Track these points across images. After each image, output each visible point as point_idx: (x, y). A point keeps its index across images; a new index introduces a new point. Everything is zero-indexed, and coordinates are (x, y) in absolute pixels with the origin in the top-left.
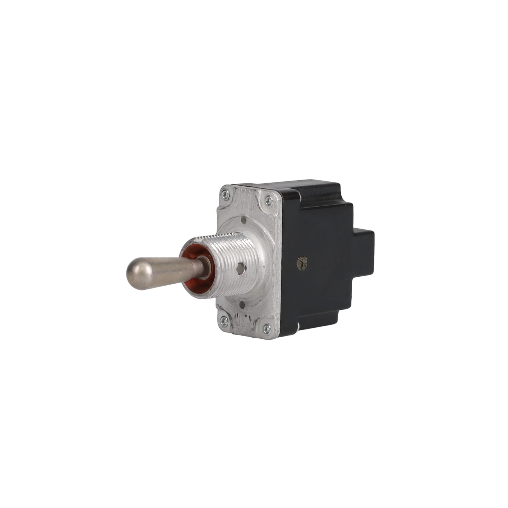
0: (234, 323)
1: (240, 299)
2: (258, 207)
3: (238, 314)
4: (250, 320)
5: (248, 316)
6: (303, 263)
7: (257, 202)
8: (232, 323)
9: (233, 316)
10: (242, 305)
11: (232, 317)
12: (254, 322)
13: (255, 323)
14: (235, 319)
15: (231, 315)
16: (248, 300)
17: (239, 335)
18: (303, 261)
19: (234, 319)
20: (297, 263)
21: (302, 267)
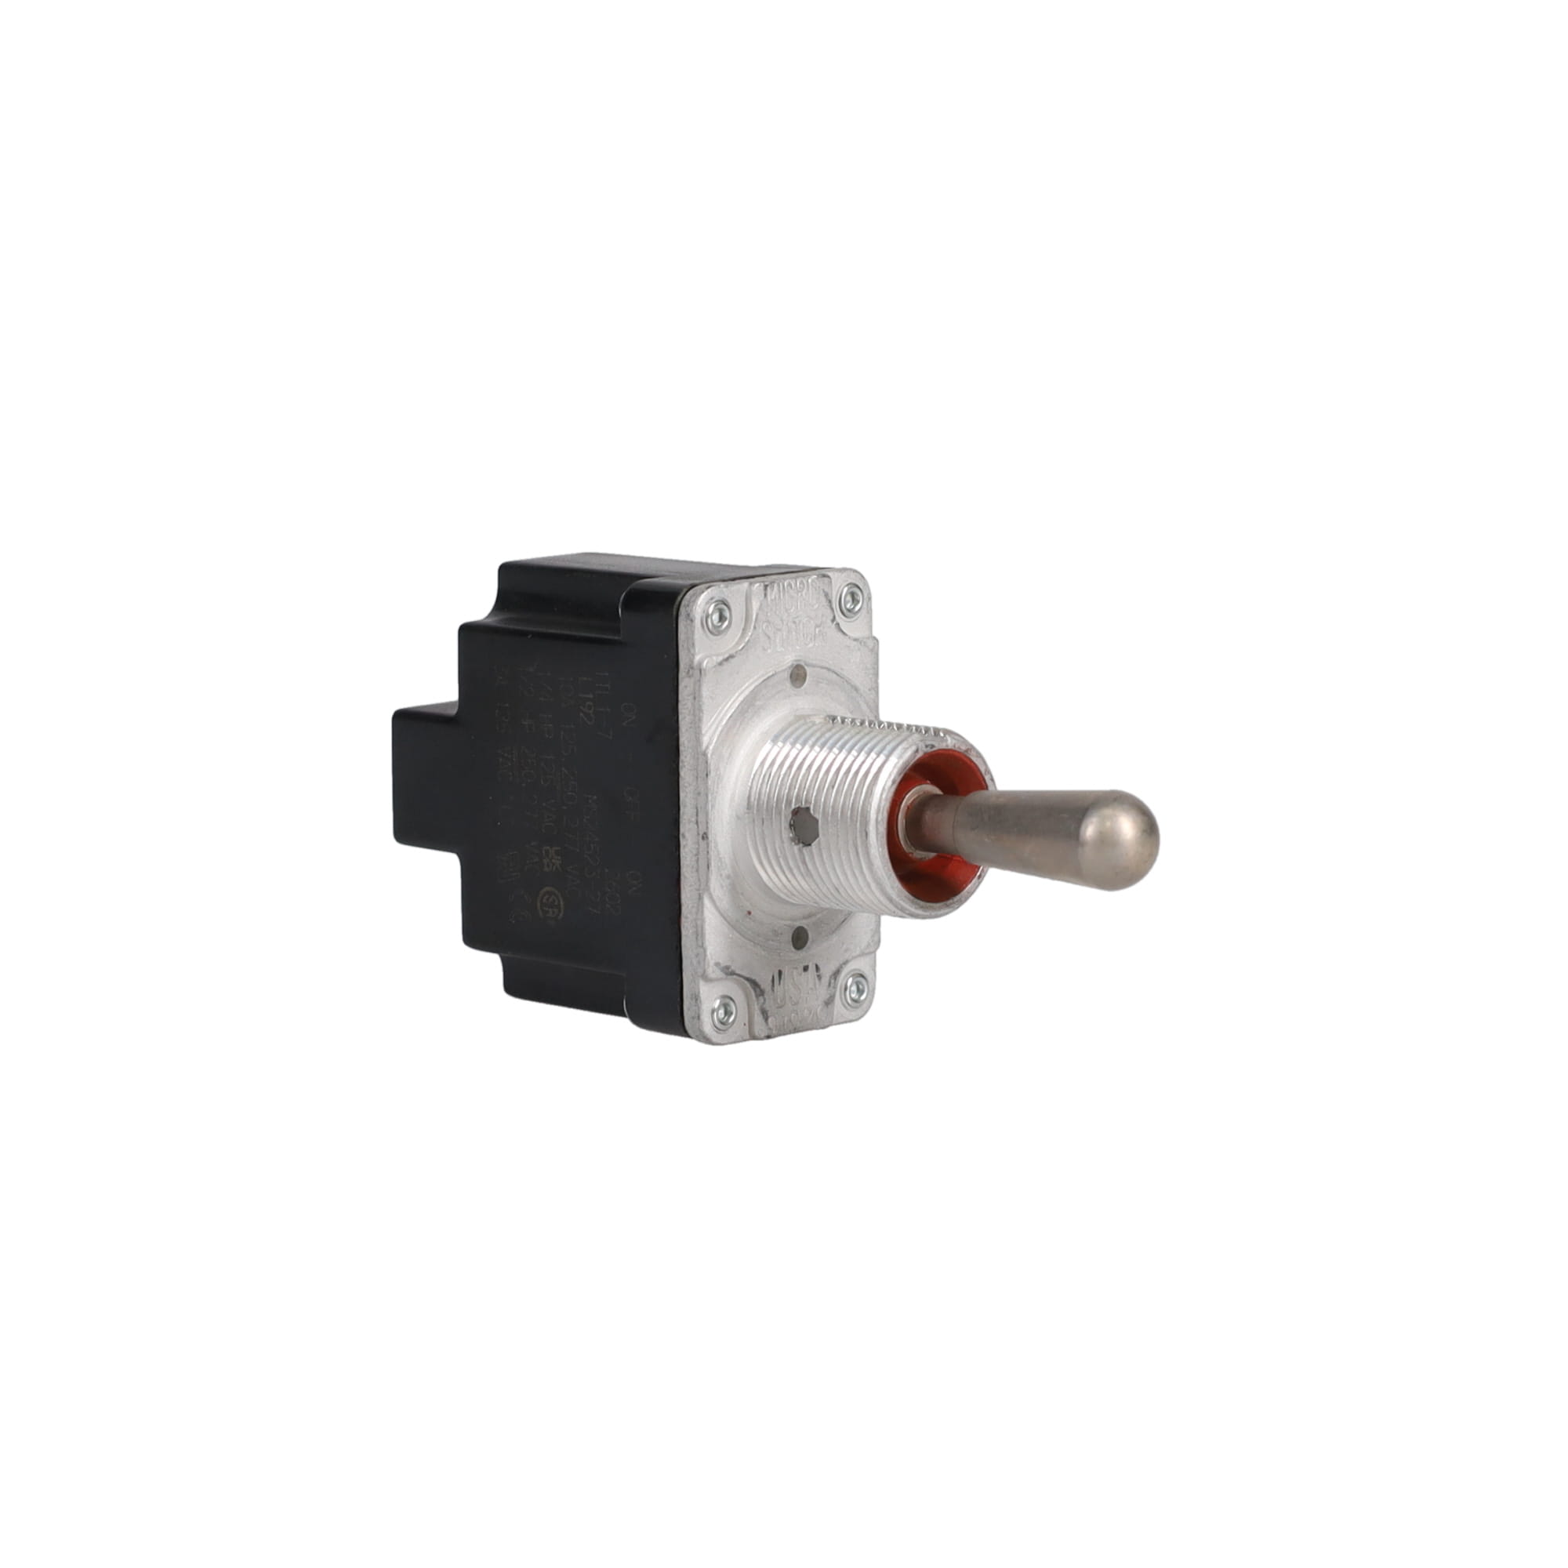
0: (769, 1006)
1: (795, 923)
2: (833, 626)
3: (780, 973)
4: (819, 977)
5: (812, 968)
7: (829, 611)
8: (765, 1006)
9: (765, 985)
10: (800, 939)
11: (762, 987)
12: (831, 977)
13: (833, 981)
14: (773, 990)
15: (760, 983)
16: (818, 916)
17: (780, 1035)
19: (771, 991)
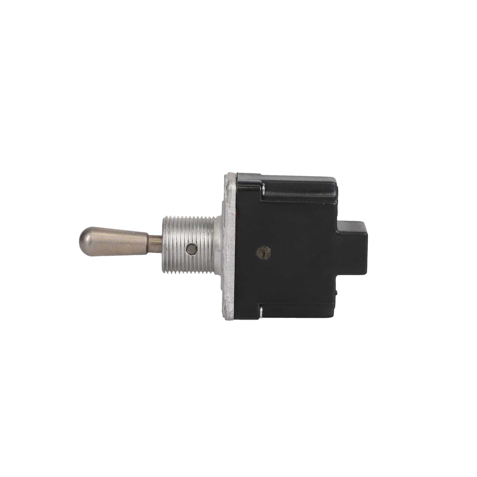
6: (264, 252)
18: (265, 251)
20: (257, 252)
21: (264, 257)
